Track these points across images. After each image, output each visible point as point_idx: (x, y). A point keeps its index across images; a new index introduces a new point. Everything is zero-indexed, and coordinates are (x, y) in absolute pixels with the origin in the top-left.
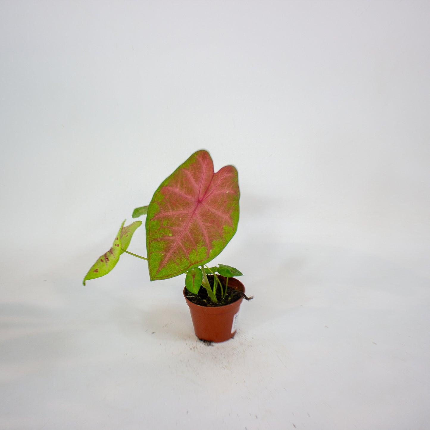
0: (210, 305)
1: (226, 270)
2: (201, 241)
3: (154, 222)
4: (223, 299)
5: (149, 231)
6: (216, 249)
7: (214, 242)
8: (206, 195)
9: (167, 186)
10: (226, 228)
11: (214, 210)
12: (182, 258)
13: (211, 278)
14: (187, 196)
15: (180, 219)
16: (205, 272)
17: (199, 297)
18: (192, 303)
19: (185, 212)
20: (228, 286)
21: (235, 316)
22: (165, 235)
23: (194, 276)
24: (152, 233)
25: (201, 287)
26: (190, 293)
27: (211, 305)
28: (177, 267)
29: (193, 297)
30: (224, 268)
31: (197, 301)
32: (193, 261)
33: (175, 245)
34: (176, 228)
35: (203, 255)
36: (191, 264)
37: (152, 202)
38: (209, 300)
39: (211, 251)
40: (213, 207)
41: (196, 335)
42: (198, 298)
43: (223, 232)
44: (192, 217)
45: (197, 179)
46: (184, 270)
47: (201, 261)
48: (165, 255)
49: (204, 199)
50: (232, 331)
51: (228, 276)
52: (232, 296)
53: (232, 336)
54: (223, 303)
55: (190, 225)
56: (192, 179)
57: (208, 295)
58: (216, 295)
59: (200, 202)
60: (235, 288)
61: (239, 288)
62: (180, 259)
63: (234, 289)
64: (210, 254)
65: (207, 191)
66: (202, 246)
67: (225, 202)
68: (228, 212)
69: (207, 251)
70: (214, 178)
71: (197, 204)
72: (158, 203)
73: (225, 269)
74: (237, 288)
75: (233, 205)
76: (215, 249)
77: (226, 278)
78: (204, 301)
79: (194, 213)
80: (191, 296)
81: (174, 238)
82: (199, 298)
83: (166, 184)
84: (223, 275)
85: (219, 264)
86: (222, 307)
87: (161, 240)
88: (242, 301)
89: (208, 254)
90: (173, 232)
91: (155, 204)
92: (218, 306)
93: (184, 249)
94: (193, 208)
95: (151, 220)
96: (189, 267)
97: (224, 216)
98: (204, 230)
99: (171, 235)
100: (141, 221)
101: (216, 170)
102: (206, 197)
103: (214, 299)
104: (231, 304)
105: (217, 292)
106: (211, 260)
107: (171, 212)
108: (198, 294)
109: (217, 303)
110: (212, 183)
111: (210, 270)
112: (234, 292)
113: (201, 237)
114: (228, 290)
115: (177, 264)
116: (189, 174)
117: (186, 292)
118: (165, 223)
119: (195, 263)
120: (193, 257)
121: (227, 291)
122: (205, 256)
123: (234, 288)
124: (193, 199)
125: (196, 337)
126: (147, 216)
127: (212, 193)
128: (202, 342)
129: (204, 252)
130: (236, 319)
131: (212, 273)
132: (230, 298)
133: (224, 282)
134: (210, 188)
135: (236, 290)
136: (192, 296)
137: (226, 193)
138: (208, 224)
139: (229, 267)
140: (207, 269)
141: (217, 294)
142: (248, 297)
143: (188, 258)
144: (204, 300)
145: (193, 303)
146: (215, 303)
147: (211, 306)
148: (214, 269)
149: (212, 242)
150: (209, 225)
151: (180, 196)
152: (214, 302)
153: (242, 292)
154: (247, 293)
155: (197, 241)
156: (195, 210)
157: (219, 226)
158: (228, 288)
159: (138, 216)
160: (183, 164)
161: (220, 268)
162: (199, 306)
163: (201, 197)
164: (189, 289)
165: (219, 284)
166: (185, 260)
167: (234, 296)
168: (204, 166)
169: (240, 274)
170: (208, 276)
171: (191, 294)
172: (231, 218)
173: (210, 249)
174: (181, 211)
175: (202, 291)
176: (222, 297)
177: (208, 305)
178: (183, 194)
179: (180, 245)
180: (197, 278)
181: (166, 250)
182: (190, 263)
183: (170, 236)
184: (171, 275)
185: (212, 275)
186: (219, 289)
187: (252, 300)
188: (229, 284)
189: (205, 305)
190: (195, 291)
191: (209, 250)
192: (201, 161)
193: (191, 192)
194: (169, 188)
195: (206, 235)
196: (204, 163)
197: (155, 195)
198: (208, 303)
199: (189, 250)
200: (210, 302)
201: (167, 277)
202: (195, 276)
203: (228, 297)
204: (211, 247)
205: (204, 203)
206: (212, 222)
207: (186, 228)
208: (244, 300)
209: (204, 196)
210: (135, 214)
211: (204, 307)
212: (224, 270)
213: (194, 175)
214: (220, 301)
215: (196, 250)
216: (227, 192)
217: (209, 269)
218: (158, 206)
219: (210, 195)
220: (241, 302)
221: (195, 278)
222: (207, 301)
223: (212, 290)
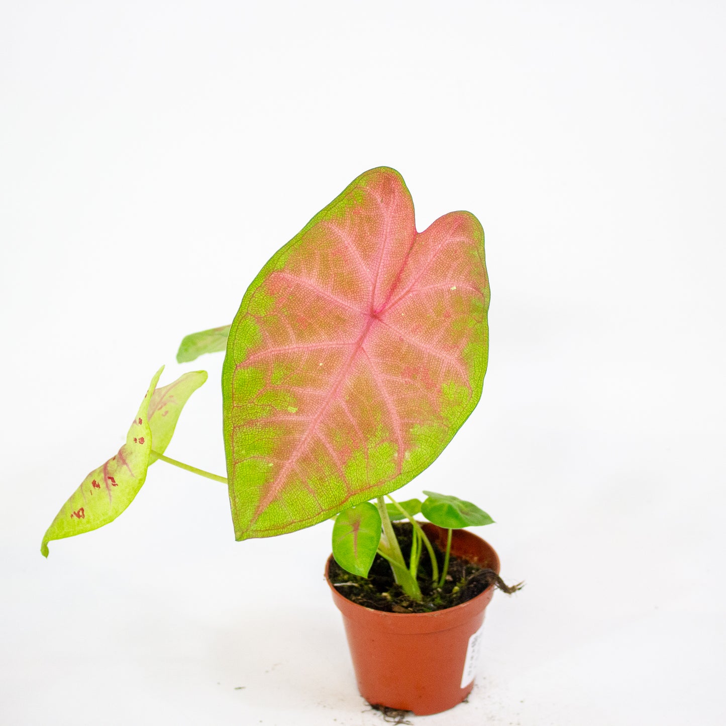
0: (403, 609)
1: (445, 509)
2: (379, 427)
3: (245, 374)
4: (438, 591)
5: (233, 397)
6: (422, 449)
7: (416, 430)
8: (392, 297)
9: (282, 271)
10: (450, 390)
11: (415, 340)
12: (327, 474)
13: (401, 531)
14: (340, 300)
15: (321, 364)
16: (387, 515)
17: (371, 586)
18: (351, 602)
19: (334, 344)
20: (451, 554)
21: (472, 639)
22: (278, 408)
23: (356, 526)
24: (241, 404)
25: (378, 557)
26: (346, 572)
27: (406, 607)
28: (310, 501)
29: (351, 587)
30: (440, 503)
31: (364, 597)
32: (355, 485)
33: (306, 439)
34: (310, 391)
35: (386, 467)
36: (351, 493)
37: (241, 316)
38: (398, 593)
39: (407, 454)
40: (414, 331)
41: (362, 696)
42: (366, 587)
43: (441, 400)
44: (353, 358)
45: (367, 251)
46: (330, 509)
47: (380, 483)
48: (278, 468)
49: (387, 307)
50: (464, 684)
51: (451, 525)
52: (463, 580)
53: (463, 697)
54: (439, 601)
55: (349, 382)
56: (354, 251)
57: (394, 581)
58: (418, 578)
59: (375, 315)
60: (472, 558)
61: (481, 560)
62: (321, 479)
63: (467, 562)
64: (403, 464)
65: (395, 283)
66: (383, 441)
67: (448, 316)
68: (456, 345)
69: (396, 455)
70: (416, 247)
71: (367, 321)
72: (258, 319)
73: (442, 506)
74: (476, 558)
75: (471, 323)
76: (420, 450)
77: (447, 530)
78: (385, 597)
79: (359, 346)
80: (346, 581)
81: (301, 418)
82: (370, 588)
83: (280, 264)
84: (439, 523)
85: (425, 493)
86: (437, 613)
87: (267, 424)
88: (491, 595)
89: (399, 463)
90: (300, 402)
91: (250, 322)
92: (424, 612)
93: (331, 450)
94: (357, 332)
95: (238, 368)
96: (346, 499)
97: (444, 355)
98: (387, 395)
99: (293, 410)
100: (206, 372)
101: (422, 224)
102: (393, 301)
103: (412, 590)
104: (462, 605)
105: (419, 571)
106: (408, 482)
107: (293, 346)
108: (369, 577)
109: (422, 603)
110: (410, 261)
111: (402, 510)
112: (469, 573)
113: (379, 417)
114: (451, 565)
115: (311, 491)
116: (345, 237)
117: (334, 571)
118: (277, 375)
119: (362, 490)
120: (357, 473)
121: (449, 568)
122: (391, 469)
123: (468, 558)
124: (355, 308)
125: (362, 700)
126: (227, 355)
127: (408, 292)
128: (379, 714)
129: (389, 459)
130: (476, 647)
131: (404, 517)
132: (456, 589)
133: (438, 543)
134: (403, 276)
135: (475, 566)
136: (349, 584)
137: (449, 290)
138: (400, 379)
139: (454, 499)
140: (392, 506)
141: (422, 575)
142: (509, 584)
143: (342, 476)
144: (384, 594)
145: (354, 601)
146: (416, 603)
147: (405, 612)
148: (411, 506)
149: (411, 430)
150: (402, 381)
151: (319, 298)
152: (411, 599)
153: (491, 570)
154: (505, 573)
155: (367, 428)
156: (362, 339)
157: (430, 386)
158: (452, 559)
159: (192, 359)
160: (328, 208)
161: (428, 503)
162: (372, 610)
163: (378, 303)
164: (343, 563)
165: (424, 549)
166: (333, 482)
167: (471, 582)
168: (388, 215)
169: (485, 519)
170: (395, 527)
171: (346, 577)
172: (462, 360)
173: (405, 450)
174: (324, 341)
175: (381, 567)
176: (435, 585)
177: (396, 608)
178: (329, 293)
179: (319, 440)
180: (363, 530)
181: (281, 452)
182: (349, 488)
183: (290, 414)
184: (293, 522)
185: (404, 524)
186: (425, 562)
187: (518, 592)
188: (452, 547)
189: (387, 607)
190: (361, 568)
191: (401, 452)
192: (379, 200)
193: (349, 287)
194: (288, 276)
195: (392, 411)
196: (388, 204)
197: (249, 297)
198: (396, 603)
199: (345, 453)
200: (402, 601)
201: (283, 528)
202: (358, 526)
203: (453, 583)
204: (408, 443)
205: (386, 318)
206: (411, 372)
207: (335, 390)
208: (497, 593)
209: (388, 298)
210: (186, 350)
211: (384, 613)
212: (438, 509)
213: (360, 239)
214: (431, 595)
215: (366, 453)
216: (454, 288)
217: (399, 507)
218: (258, 327)
219: (403, 297)
220: (489, 599)
221: (359, 531)
222: (392, 596)
223: (408, 565)
